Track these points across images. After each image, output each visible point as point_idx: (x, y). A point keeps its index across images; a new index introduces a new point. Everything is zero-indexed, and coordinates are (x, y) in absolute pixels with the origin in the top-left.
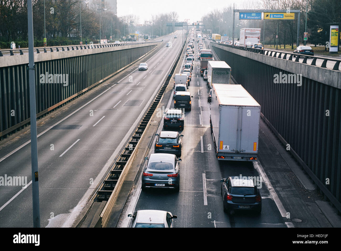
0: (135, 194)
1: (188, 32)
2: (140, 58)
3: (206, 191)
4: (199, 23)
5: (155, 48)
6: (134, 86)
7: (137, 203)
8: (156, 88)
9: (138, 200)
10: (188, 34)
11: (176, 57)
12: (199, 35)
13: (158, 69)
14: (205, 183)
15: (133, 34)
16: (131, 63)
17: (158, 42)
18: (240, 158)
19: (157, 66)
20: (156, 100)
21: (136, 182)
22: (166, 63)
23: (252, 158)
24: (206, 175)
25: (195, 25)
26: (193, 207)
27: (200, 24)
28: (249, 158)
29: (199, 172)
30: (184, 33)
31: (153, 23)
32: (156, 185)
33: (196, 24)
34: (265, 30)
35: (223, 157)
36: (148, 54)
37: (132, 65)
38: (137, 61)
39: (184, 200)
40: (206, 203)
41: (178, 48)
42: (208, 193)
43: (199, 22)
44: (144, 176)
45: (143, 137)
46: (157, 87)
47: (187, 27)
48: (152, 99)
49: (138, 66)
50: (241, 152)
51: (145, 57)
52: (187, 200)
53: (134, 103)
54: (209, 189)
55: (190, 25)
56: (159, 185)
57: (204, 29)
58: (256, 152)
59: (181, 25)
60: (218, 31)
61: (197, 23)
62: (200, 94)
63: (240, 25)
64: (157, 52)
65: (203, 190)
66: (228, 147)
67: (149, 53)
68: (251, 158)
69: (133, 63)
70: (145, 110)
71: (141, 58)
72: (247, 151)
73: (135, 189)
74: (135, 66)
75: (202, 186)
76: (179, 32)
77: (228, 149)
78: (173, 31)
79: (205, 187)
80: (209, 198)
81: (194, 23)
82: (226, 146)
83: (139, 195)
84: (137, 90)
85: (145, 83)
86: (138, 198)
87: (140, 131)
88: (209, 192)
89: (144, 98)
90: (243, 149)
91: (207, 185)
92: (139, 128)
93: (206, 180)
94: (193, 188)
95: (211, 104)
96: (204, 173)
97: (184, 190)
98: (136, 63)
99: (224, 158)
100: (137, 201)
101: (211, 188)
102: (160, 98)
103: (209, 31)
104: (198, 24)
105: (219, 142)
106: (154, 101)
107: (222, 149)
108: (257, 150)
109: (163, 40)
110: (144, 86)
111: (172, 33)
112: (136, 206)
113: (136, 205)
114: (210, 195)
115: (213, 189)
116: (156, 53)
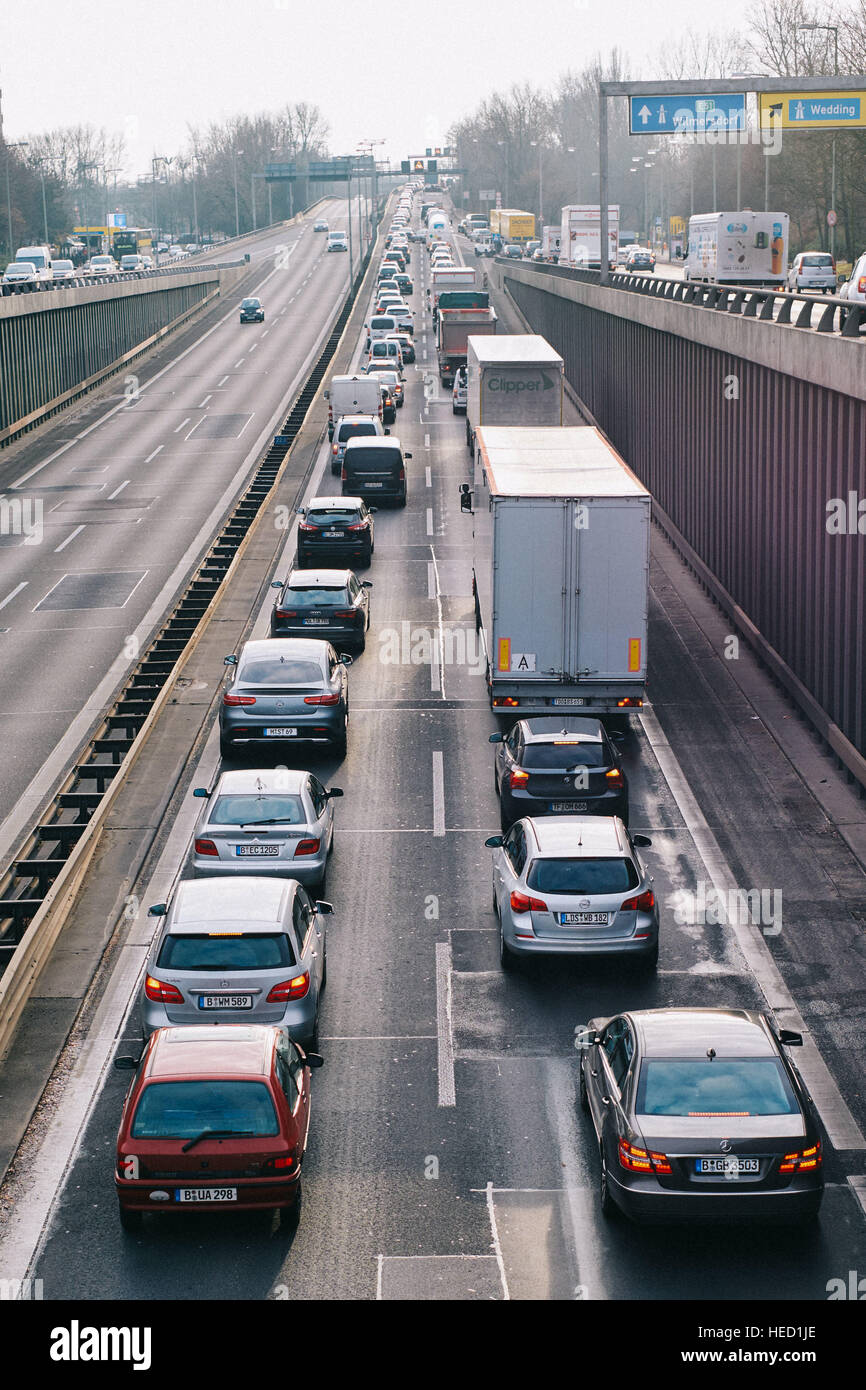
0: (84, 1062)
1: (383, 207)
2: (127, 357)
3: (451, 1033)
4: (438, 159)
5: (209, 296)
6: (96, 502)
7: (95, 1111)
8: (210, 510)
9: (101, 1094)
10: (380, 217)
11: (319, 341)
12: (437, 217)
13: (222, 409)
14: (446, 996)
15: (91, 229)
16: (84, 385)
17: (222, 266)
18: (580, 702)
19: (215, 392)
20: (204, 573)
21: (93, 1002)
22: (262, 379)
23: (626, 700)
24: (456, 950)
25: (418, 171)
26: (380, 1118)
27: (444, 163)
28: (614, 703)
29: (420, 935)
30: (356, 216)
31: (199, 170)
32: (268, 732)
33: (420, 166)
34: (770, 183)
35: (513, 701)
36: (168, 333)
37: (85, 391)
38: (113, 373)
39: (339, 1082)
40: (447, 1096)
41: (329, 294)
42: (460, 1043)
43: (437, 155)
44: (228, 704)
45: (133, 770)
46: (218, 501)
47: (375, 185)
48: (187, 567)
49: (119, 397)
50: (583, 676)
51: (158, 348)
52: (354, 1081)
53: (92, 591)
54: (469, 1024)
55: (390, 174)
56: (277, 732)
57: (465, 190)
58: (640, 675)
59: (340, 173)
60: (536, 196)
61: (426, 161)
62: (435, 531)
63: (648, 165)
64: (219, 320)
65: (433, 1030)
66: (531, 659)
67: (178, 325)
68: (622, 699)
69: (91, 379)
70: (151, 628)
71: (136, 356)
72: (604, 675)
73: (87, 1040)
74: (102, 396)
75: (430, 1007)
76: (336, 212)
77: (532, 667)
78: (302, 206)
79: (449, 1012)
80: (465, 1067)
81: (412, 162)
82: (524, 658)
83: (108, 1066)
84: (108, 523)
85: (153, 488)
86: (99, 1083)
87: (120, 734)
88: (465, 1038)
89: (144, 566)
90: (586, 664)
91: (455, 1002)
92: (114, 723)
93: (454, 977)
94: (385, 1018)
95: (473, 513)
96: (445, 941)
97: (336, 1035)
98: (108, 382)
99: (517, 706)
100: (97, 1098)
101: (479, 1018)
102: (227, 562)
103: (490, 201)
104: (433, 165)
105: (496, 639)
106: (196, 578)
107: (509, 670)
108: (644, 666)
109: (247, 257)
110: (149, 502)
111: (300, 218)
112: (88, 1128)
113: (87, 1120)
114: (470, 1054)
115: (486, 1019)
116: (213, 325)
